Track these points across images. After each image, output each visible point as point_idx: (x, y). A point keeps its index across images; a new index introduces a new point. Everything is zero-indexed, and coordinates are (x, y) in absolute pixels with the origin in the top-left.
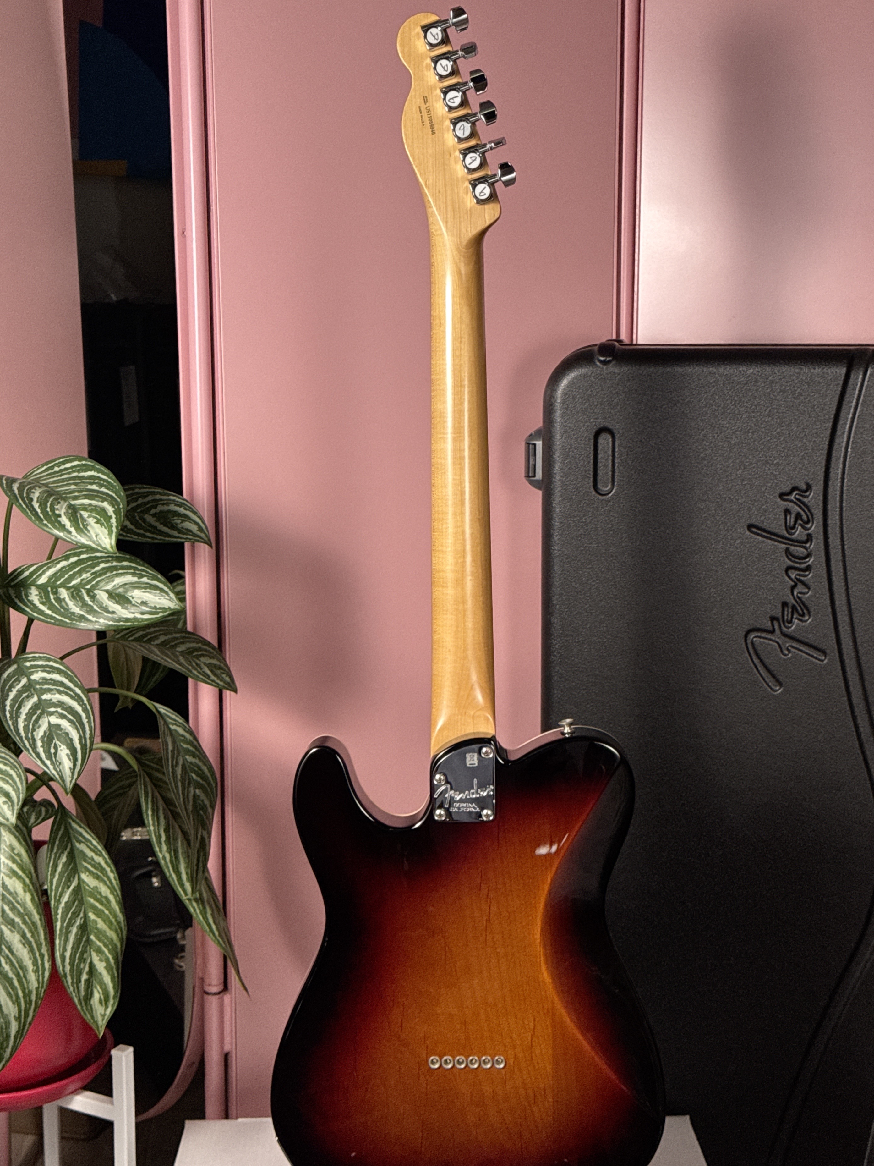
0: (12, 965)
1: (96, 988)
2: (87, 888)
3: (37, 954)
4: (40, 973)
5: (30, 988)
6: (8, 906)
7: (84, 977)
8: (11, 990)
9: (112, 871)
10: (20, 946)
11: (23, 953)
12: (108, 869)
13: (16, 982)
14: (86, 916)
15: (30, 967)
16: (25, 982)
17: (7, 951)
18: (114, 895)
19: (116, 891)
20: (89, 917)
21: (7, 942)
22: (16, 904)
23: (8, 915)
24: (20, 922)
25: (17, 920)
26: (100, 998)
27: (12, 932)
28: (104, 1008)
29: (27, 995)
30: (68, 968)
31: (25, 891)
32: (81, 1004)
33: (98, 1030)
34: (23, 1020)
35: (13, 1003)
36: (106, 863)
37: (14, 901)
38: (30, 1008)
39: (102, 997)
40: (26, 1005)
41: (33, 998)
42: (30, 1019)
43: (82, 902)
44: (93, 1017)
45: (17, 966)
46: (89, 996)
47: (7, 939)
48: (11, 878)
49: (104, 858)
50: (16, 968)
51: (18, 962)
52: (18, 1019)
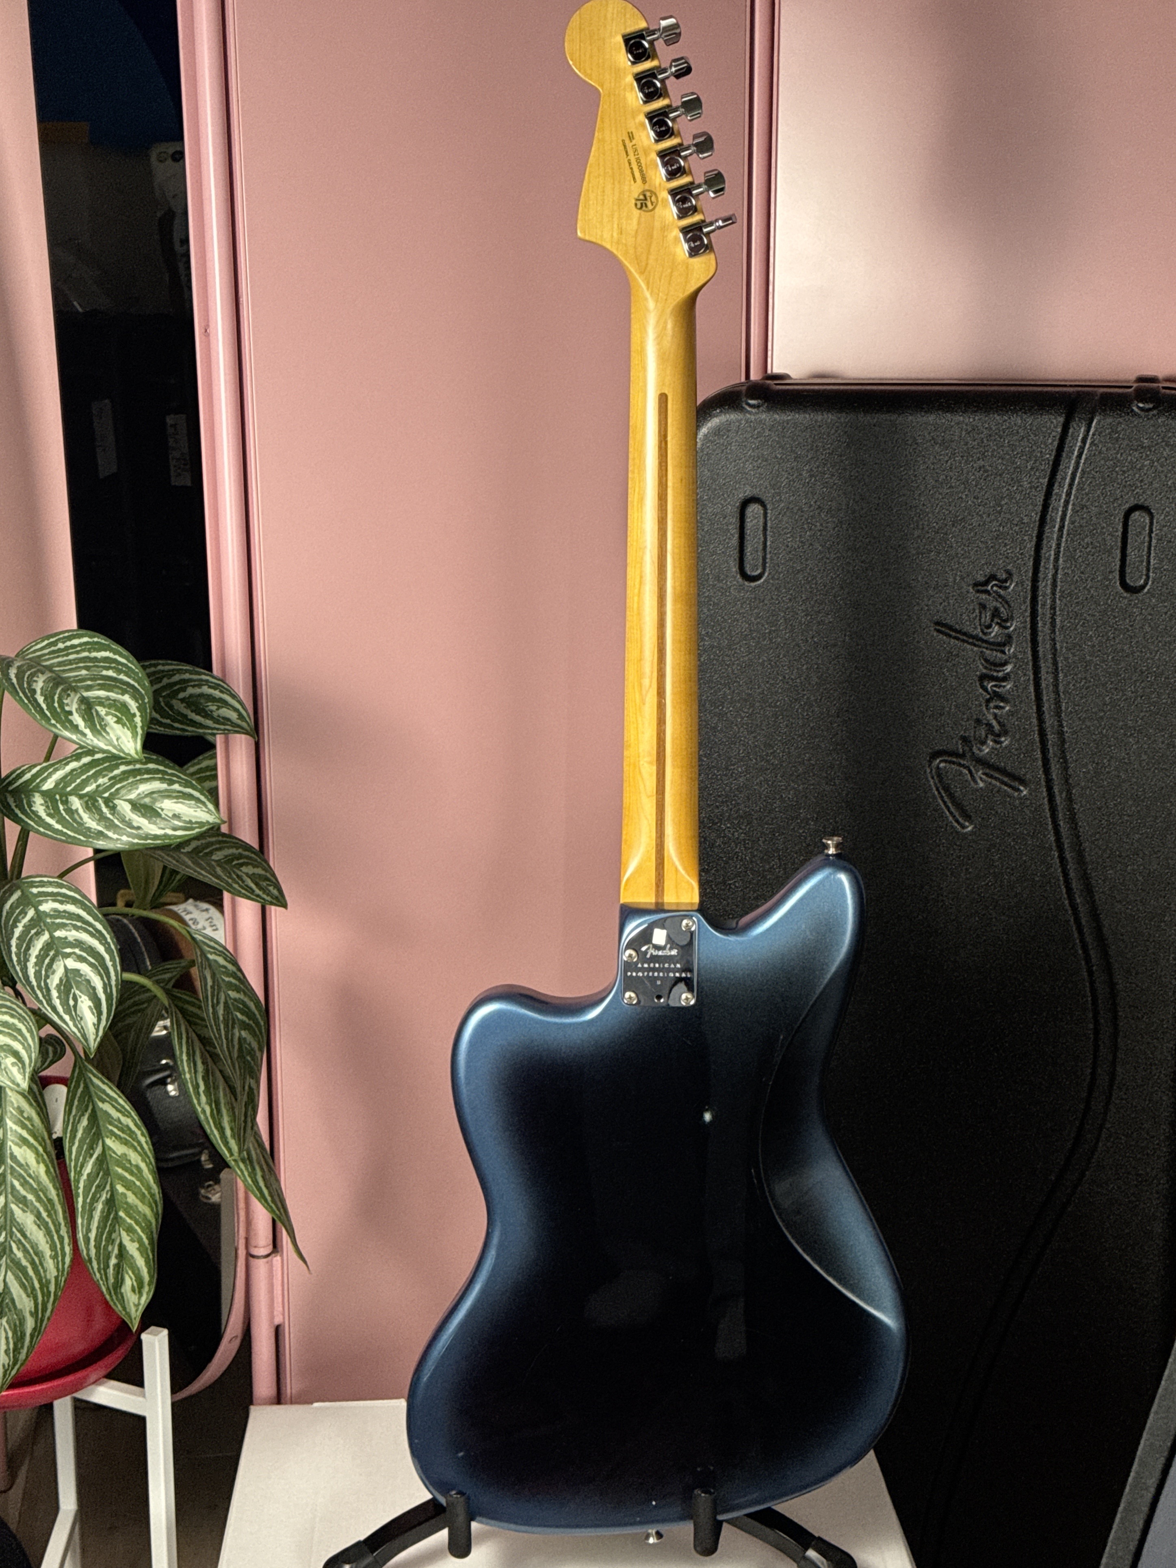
0: (25, 1251)
1: (127, 1273)
2: (114, 1155)
3: (56, 1237)
4: (60, 1259)
5: (48, 1277)
6: (18, 1180)
7: (113, 1261)
8: (24, 1281)
9: (143, 1134)
10: (35, 1228)
11: (39, 1237)
12: (138, 1133)
13: (31, 1272)
14: (113, 1190)
15: (48, 1253)
16: (42, 1271)
17: (19, 1235)
18: (146, 1162)
19: (149, 1158)
20: (117, 1190)
21: (18, 1223)
22: (28, 1178)
23: (18, 1191)
24: (34, 1200)
25: (30, 1197)
26: (133, 1285)
27: (24, 1211)
28: (137, 1296)
29: (44, 1285)
30: (93, 1252)
31: (38, 1163)
32: (110, 1294)
33: (132, 1323)
34: (40, 1315)
35: (28, 1296)
36: (136, 1125)
37: (25, 1175)
38: (48, 1301)
39: (135, 1284)
40: (43, 1297)
41: (52, 1288)
42: (48, 1313)
43: (107, 1173)
44: (124, 1308)
45: (31, 1251)
46: (119, 1282)
47: (18, 1220)
48: (20, 1147)
49: (133, 1120)
50: (30, 1255)
51: (32, 1247)
52: (34, 1314)
